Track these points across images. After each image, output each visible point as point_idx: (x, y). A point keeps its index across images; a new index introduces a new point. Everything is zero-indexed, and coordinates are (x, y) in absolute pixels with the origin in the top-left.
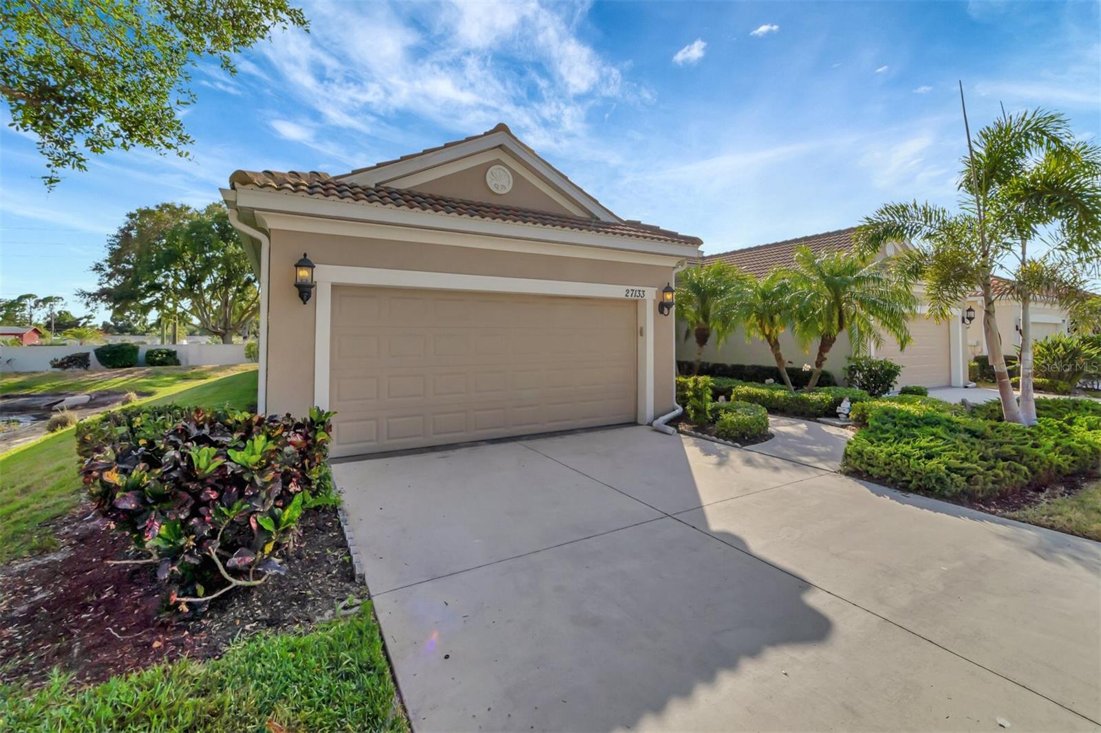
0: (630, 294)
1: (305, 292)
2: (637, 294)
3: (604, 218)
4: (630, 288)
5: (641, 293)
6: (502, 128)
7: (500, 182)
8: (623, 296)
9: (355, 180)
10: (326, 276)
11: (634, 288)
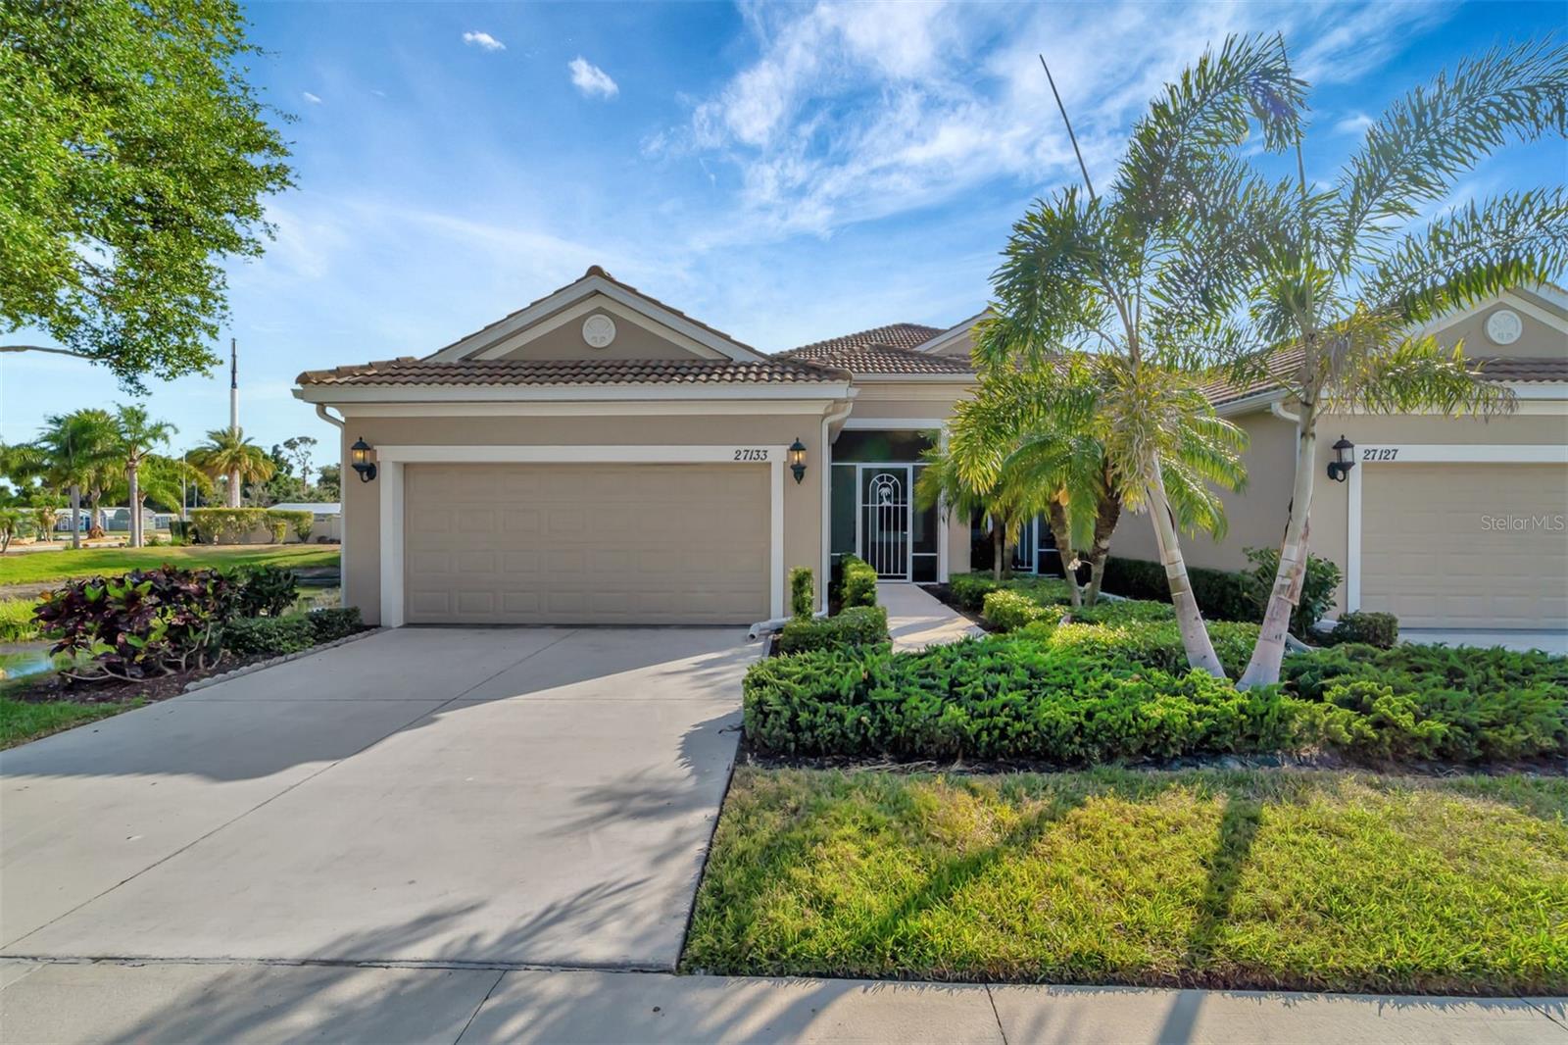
0: (742, 457)
1: (369, 471)
2: (755, 455)
3: (739, 356)
4: (742, 448)
5: (762, 454)
6: (595, 271)
7: (599, 334)
8: (731, 459)
9: (439, 359)
10: (388, 457)
11: (747, 448)
